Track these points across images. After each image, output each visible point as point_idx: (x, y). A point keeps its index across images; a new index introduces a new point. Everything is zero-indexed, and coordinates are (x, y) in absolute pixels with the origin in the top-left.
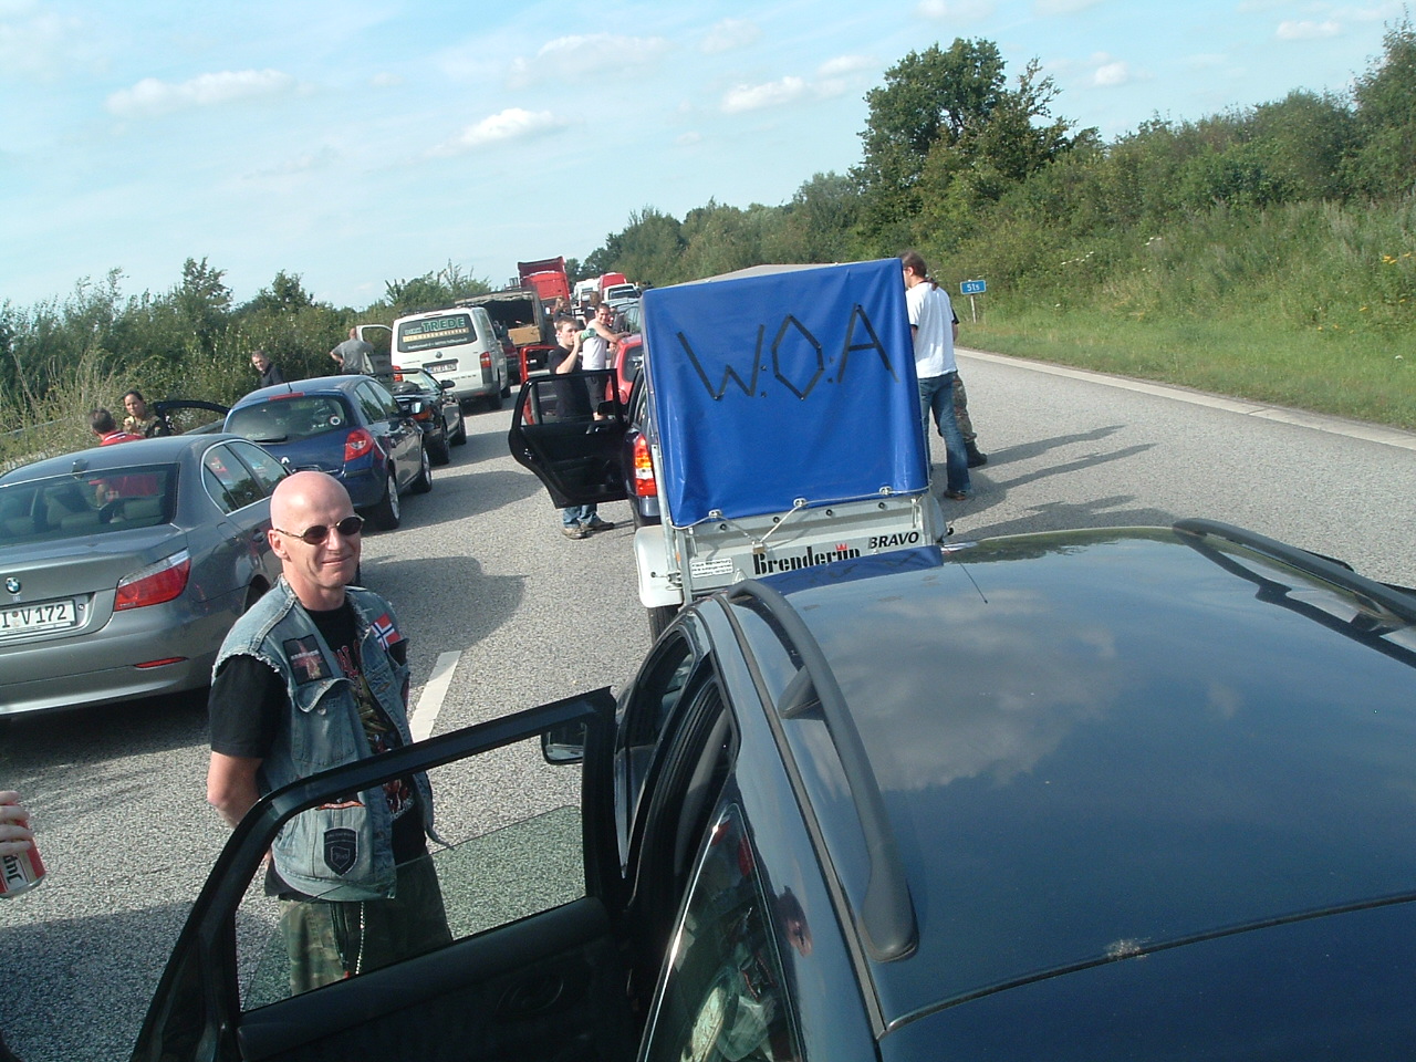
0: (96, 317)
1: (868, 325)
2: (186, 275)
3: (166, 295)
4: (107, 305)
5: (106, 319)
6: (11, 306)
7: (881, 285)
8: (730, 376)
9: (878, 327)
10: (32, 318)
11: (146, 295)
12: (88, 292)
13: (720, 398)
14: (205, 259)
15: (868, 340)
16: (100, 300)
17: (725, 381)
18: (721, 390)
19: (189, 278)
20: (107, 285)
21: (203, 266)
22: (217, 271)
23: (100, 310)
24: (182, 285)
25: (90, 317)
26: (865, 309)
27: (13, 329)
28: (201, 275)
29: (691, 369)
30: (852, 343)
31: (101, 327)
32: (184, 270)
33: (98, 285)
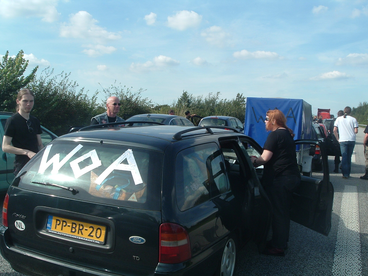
0: (212, 102)
1: (292, 112)
2: (237, 97)
3: (231, 100)
4: (215, 100)
5: (214, 103)
6: (192, 96)
7: (297, 104)
8: (261, 118)
9: (295, 113)
10: (196, 99)
11: (226, 100)
12: (211, 96)
13: (258, 122)
14: (242, 94)
15: (292, 116)
16: (214, 99)
17: (259, 119)
18: (259, 120)
19: (238, 98)
20: (216, 95)
21: (242, 95)
22: (245, 97)
23: (213, 101)
24: (235, 99)
25: (210, 102)
26: (293, 109)
27: (192, 101)
28: (240, 98)
29: (253, 115)
30: (288, 116)
31: (212, 105)
32: (237, 96)
33: (214, 95)
